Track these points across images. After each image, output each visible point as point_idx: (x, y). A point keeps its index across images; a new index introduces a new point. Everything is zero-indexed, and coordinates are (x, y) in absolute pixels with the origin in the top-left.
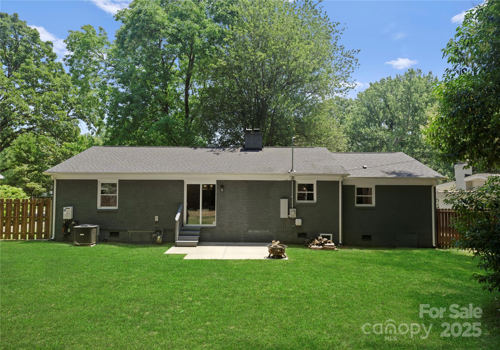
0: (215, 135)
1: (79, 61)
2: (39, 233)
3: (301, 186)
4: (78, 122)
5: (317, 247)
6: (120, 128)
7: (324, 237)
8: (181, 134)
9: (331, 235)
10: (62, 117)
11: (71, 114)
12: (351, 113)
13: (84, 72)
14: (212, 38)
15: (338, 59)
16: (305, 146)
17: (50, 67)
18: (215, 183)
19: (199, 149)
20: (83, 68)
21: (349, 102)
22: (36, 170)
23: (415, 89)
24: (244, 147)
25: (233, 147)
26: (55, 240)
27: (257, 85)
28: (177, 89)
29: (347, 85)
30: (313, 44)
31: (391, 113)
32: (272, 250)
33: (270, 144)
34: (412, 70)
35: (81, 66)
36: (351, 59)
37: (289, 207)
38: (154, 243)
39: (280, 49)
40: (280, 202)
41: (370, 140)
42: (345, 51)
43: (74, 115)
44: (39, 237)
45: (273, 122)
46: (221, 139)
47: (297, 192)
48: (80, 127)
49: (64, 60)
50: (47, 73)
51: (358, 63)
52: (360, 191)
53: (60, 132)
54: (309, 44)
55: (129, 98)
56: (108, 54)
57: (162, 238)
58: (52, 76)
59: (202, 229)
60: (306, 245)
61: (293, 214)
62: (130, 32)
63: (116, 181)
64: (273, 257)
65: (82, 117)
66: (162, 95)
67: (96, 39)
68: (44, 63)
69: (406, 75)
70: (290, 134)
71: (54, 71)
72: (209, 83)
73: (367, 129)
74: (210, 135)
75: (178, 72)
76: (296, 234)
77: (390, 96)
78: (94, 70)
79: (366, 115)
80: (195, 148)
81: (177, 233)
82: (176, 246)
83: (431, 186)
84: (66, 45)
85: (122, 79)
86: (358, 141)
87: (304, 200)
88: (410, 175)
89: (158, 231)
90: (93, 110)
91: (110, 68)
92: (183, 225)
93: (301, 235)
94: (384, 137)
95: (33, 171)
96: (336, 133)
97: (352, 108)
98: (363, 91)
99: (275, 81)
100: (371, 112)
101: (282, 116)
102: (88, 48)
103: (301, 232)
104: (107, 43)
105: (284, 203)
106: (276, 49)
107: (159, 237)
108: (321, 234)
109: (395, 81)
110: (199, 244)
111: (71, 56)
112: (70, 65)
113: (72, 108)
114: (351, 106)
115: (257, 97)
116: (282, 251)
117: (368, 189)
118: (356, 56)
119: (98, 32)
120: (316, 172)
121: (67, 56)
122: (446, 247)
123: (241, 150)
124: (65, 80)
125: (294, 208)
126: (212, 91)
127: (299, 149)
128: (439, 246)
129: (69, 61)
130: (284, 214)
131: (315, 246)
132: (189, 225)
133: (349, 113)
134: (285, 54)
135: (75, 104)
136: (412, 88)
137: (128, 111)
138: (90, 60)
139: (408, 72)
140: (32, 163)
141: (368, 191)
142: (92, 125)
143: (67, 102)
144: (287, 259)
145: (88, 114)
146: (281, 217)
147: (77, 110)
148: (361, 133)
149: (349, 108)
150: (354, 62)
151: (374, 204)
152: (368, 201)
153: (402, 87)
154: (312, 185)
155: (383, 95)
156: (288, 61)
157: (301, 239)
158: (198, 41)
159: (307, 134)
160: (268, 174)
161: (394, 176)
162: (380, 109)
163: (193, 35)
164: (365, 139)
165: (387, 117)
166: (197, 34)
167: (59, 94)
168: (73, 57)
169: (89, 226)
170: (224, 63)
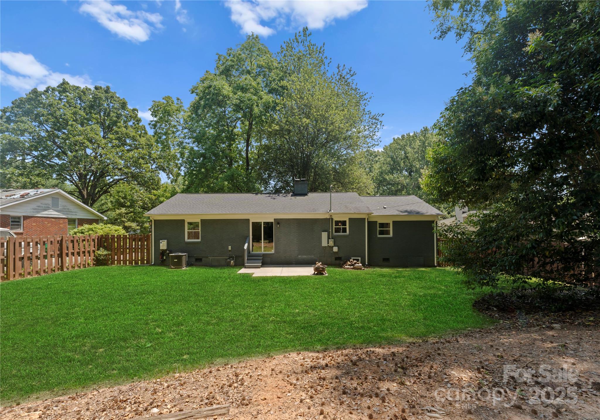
0: (270, 183)
1: (161, 125)
2: (142, 260)
3: (337, 223)
4: (159, 173)
5: (349, 267)
6: (196, 178)
7: (354, 260)
8: (244, 182)
9: (360, 258)
10: (148, 170)
11: (154, 166)
12: (378, 163)
13: (166, 134)
14: (267, 107)
15: (367, 121)
16: (341, 191)
17: (137, 129)
18: (273, 221)
19: (259, 195)
20: (165, 130)
21: (377, 153)
22: (131, 212)
23: (428, 143)
24: (293, 193)
25: (285, 193)
26: (154, 265)
27: (303, 145)
28: (239, 146)
29: (374, 142)
30: (346, 110)
31: (410, 163)
32: (316, 269)
33: (314, 190)
34: (427, 127)
35: (163, 129)
36: (377, 121)
37: (329, 238)
38: (228, 265)
39: (320, 115)
40: (321, 234)
41: (393, 185)
42: (372, 114)
43: (156, 168)
44: (142, 263)
45: (315, 172)
46: (275, 187)
47: (334, 227)
48: (161, 178)
49: (150, 124)
50: (134, 134)
51: (382, 124)
52: (382, 225)
53: (146, 182)
54: (343, 110)
55: (203, 155)
56: (184, 120)
57: (235, 262)
58: (138, 137)
59: (264, 255)
60: (341, 266)
61: (331, 243)
62: (202, 103)
63: (199, 220)
64: (317, 274)
65: (164, 170)
66: (228, 152)
67: (174, 107)
68: (132, 126)
69: (422, 131)
70: (329, 182)
71: (140, 132)
72: (264, 142)
73: (391, 176)
74: (266, 183)
75: (240, 133)
76: (334, 258)
77: (409, 149)
78: (173, 133)
79: (390, 164)
80: (257, 194)
81: (246, 258)
82: (245, 268)
83: (434, 221)
84: (151, 113)
85: (197, 139)
86: (384, 186)
87: (339, 232)
88: (418, 213)
89: (231, 257)
90: (172, 163)
91: (186, 131)
92: (249, 253)
93: (337, 259)
94: (404, 182)
95: (130, 213)
96: (365, 181)
97: (379, 159)
98: (387, 145)
99: (317, 139)
100: (394, 162)
101: (322, 168)
102: (169, 115)
103: (337, 256)
104: (183, 110)
105: (324, 235)
106: (318, 115)
107: (232, 262)
108: (352, 258)
109: (413, 137)
110: (262, 266)
111: (155, 121)
112: (154, 128)
113: (154, 162)
114: (378, 157)
115: (302, 153)
116: (323, 270)
117: (387, 224)
118: (380, 119)
119: (175, 101)
120: (348, 212)
121: (151, 121)
122: (445, 266)
123: (292, 196)
124: (149, 140)
125: (332, 238)
126: (267, 148)
127: (336, 194)
128: (439, 265)
129: (153, 125)
130: (324, 243)
131: (348, 267)
132: (254, 252)
133: (377, 162)
134: (324, 119)
135: (157, 159)
136: (427, 142)
137: (203, 165)
138: (170, 124)
139: (423, 129)
140: (129, 207)
141: (387, 225)
142: (171, 176)
143: (150, 157)
144: (327, 275)
145: (167, 167)
146: (323, 245)
147: (159, 164)
148: (386, 179)
149: (377, 159)
150: (379, 123)
151: (391, 235)
152: (388, 233)
153: (418, 141)
154: (345, 221)
155: (403, 148)
156: (327, 124)
157: (338, 262)
158: (256, 110)
159: (342, 182)
160: (312, 214)
161: (406, 214)
162: (401, 159)
163: (252, 105)
164: (389, 184)
165: (407, 166)
166: (256, 104)
167: (144, 152)
168: (156, 122)
169: (180, 254)
170: (277, 128)
